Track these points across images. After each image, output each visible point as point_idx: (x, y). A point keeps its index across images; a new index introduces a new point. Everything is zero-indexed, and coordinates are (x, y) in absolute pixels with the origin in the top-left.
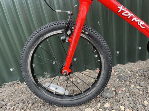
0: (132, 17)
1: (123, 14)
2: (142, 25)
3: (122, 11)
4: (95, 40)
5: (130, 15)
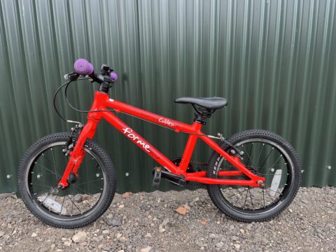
0: (137, 140)
1: (129, 135)
2: (148, 149)
3: (127, 133)
4: (99, 156)
5: (135, 137)
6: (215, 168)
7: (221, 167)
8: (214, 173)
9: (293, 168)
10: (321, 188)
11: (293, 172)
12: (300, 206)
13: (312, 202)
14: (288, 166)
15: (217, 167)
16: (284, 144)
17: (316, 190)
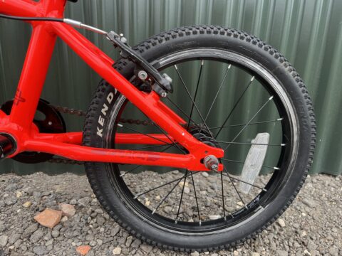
6: (101, 122)
7: (118, 120)
8: (99, 133)
9: (295, 129)
10: (335, 176)
11: (296, 138)
12: (300, 212)
13: (323, 204)
14: (286, 125)
15: (107, 119)
16: (281, 66)
17: (327, 180)
